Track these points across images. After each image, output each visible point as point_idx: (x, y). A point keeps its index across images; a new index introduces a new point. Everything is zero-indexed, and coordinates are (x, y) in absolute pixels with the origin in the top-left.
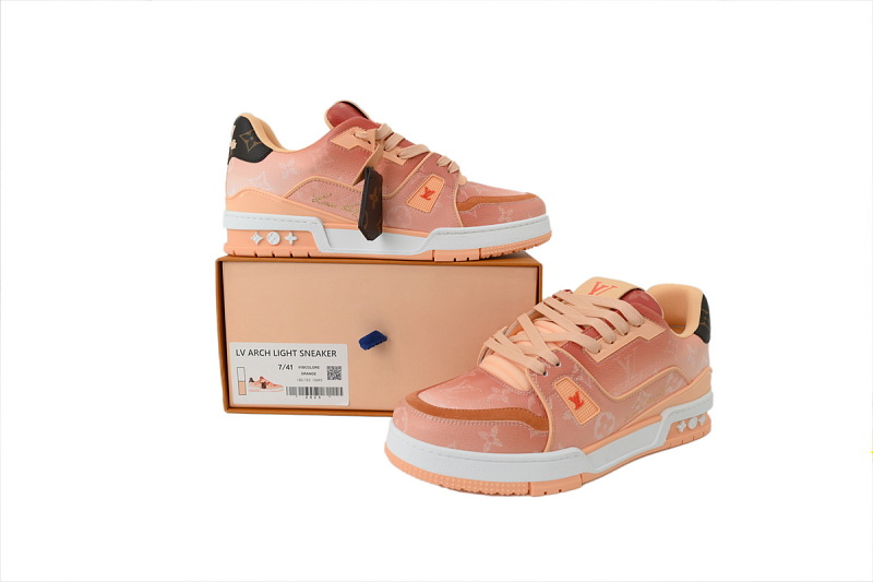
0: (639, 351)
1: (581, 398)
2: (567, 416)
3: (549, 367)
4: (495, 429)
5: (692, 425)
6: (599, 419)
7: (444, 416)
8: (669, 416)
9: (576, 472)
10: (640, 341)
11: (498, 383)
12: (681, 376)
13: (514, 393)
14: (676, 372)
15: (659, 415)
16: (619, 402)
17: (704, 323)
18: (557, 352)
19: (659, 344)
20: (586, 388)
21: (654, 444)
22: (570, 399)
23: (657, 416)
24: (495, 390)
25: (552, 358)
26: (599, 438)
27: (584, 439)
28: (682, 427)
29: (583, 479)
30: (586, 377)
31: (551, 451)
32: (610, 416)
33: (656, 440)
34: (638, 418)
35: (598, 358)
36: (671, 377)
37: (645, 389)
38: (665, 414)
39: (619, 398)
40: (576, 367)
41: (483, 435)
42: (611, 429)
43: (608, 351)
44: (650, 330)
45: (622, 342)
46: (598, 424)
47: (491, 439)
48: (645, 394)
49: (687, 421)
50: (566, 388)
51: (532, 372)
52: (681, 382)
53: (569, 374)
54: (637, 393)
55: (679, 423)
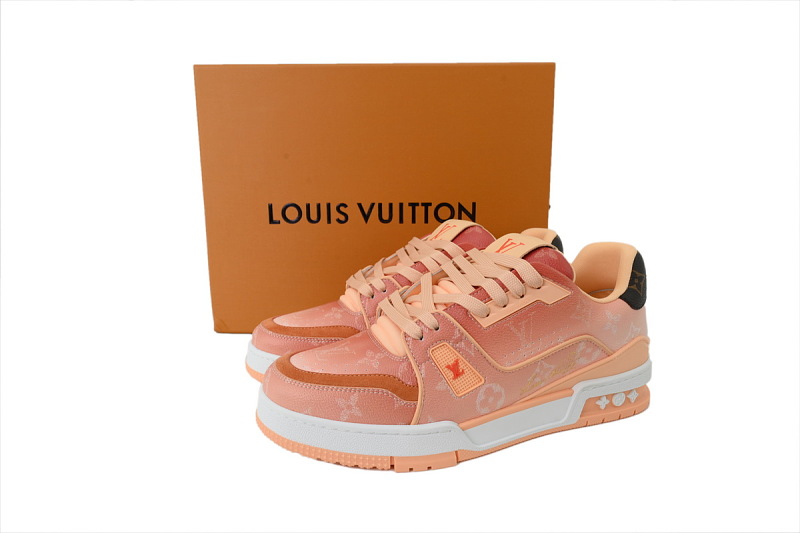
0: (536, 317)
1: (461, 366)
2: (441, 387)
3: (426, 331)
4: (355, 395)
5: (618, 401)
6: (482, 391)
7: (303, 380)
8: (582, 390)
9: (451, 448)
10: (538, 305)
11: (377, 347)
12: (596, 346)
13: (388, 357)
14: (589, 342)
15: (570, 388)
16: (511, 372)
17: (634, 287)
18: (436, 315)
19: (563, 309)
20: (467, 356)
21: (562, 422)
22: (448, 367)
23: (567, 390)
24: (370, 353)
25: (430, 321)
26: (483, 411)
27: (463, 413)
28: (603, 403)
29: (458, 458)
30: (468, 343)
31: (418, 423)
32: (497, 388)
33: (565, 418)
34: (538, 392)
35: (485, 323)
36: (582, 346)
37: (546, 359)
38: (577, 388)
39: (508, 368)
40: (457, 332)
41: (341, 402)
42: (500, 403)
43: (497, 315)
44: (553, 293)
45: (515, 305)
46: (481, 397)
47: (349, 407)
48: (546, 365)
49: (610, 397)
50: (444, 355)
51: (406, 335)
52: (598, 353)
53: (447, 339)
54: (535, 363)
55: (599, 398)
